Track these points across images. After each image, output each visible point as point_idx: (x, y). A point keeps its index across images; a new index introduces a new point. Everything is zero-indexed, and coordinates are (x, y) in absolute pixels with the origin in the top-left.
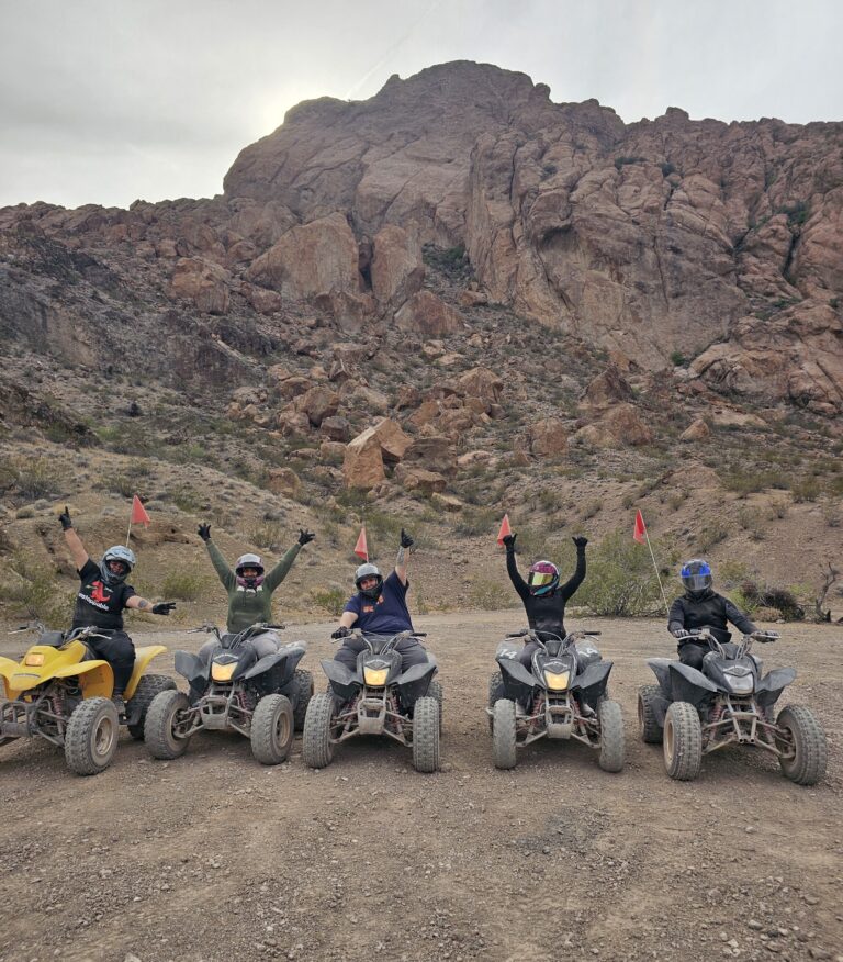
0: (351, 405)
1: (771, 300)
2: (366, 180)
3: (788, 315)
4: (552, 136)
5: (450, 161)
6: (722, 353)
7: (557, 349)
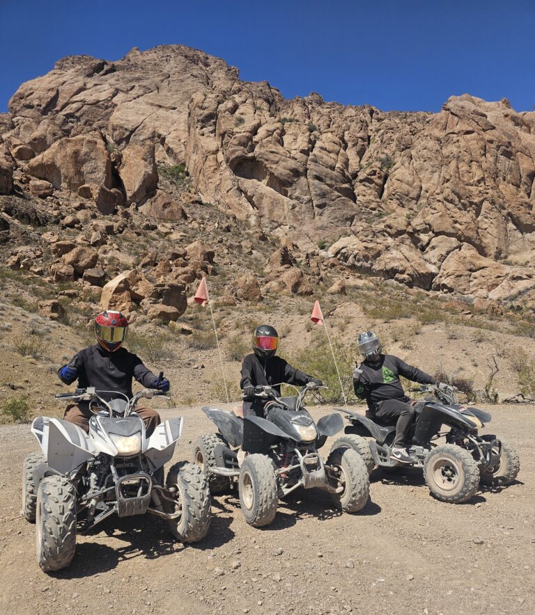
0: (106, 262)
1: (374, 212)
2: (116, 114)
3: (384, 222)
4: (241, 99)
5: (174, 109)
6: (347, 243)
7: (248, 234)
